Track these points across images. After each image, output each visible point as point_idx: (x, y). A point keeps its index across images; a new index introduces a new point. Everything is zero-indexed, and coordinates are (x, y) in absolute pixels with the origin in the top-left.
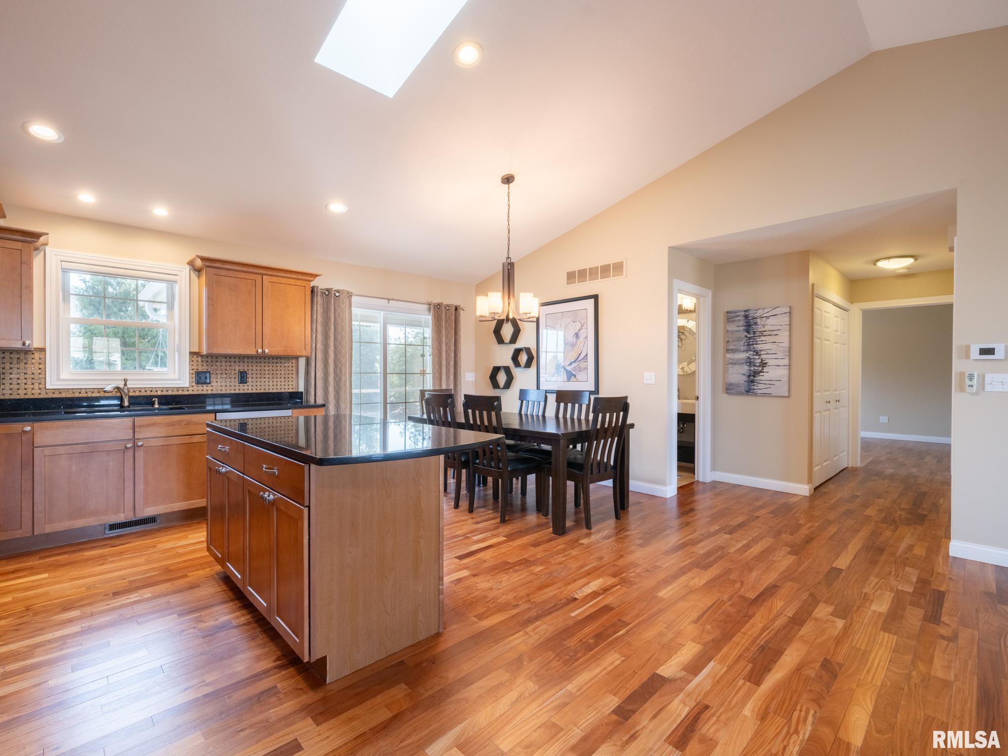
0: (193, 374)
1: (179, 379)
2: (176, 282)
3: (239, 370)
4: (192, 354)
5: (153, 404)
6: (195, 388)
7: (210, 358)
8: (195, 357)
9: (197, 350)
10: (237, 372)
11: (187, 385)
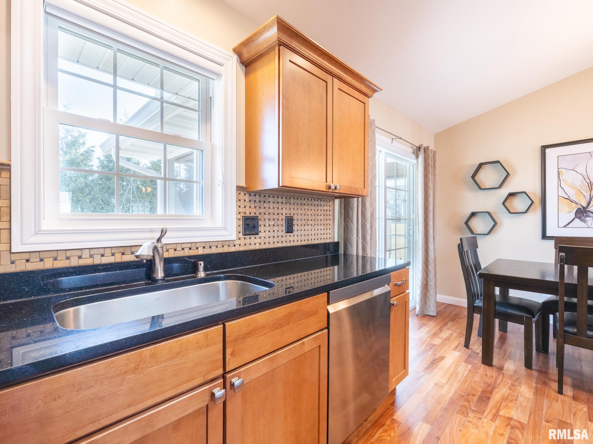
0: (239, 219)
1: (225, 229)
2: (219, 75)
3: (286, 214)
4: (239, 188)
5: (195, 269)
6: (242, 242)
7: (257, 196)
8: (242, 193)
9: (243, 184)
10: (284, 217)
11: (234, 238)
